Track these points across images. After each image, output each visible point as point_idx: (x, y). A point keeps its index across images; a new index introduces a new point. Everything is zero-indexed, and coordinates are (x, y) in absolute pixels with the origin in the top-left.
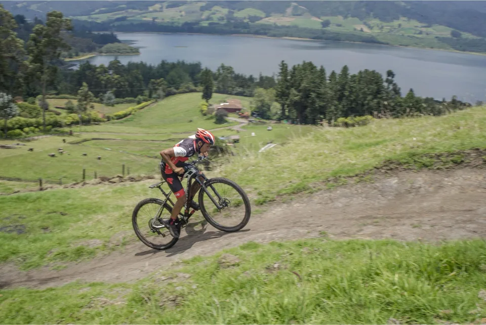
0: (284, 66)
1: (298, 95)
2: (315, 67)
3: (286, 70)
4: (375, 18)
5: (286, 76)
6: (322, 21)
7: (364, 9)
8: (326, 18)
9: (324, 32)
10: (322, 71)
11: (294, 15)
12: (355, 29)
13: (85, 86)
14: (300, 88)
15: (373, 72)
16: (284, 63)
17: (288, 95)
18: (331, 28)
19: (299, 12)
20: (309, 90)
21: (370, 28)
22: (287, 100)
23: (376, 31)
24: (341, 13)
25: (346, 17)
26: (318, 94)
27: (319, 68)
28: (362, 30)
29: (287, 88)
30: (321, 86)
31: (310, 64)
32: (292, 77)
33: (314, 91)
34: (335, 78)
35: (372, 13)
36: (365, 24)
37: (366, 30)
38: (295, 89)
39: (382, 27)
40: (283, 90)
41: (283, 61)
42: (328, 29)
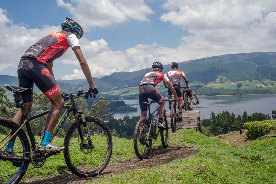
0: (213, 115)
1: (222, 129)
2: (230, 114)
3: (215, 117)
4: (268, 79)
5: (214, 120)
6: (237, 84)
7: (260, 75)
8: (239, 82)
9: (238, 90)
10: (233, 116)
11: (220, 82)
12: (257, 87)
13: (114, 131)
14: (223, 125)
15: (260, 113)
16: (213, 113)
17: (216, 129)
18: (243, 87)
19: (223, 81)
20: (227, 126)
21: (266, 85)
22: (216, 132)
23: (269, 86)
24: (247, 79)
25: (250, 80)
26: (233, 128)
27: (231, 114)
28: (261, 87)
29: (216, 126)
30: (233, 123)
31: (227, 112)
32: (218, 120)
33: (230, 127)
34: (241, 119)
35: (266, 76)
36: (263, 83)
37: (263, 86)
38: (220, 126)
39: (273, 84)
40: (213, 127)
41: (213, 112)
42: (241, 88)
